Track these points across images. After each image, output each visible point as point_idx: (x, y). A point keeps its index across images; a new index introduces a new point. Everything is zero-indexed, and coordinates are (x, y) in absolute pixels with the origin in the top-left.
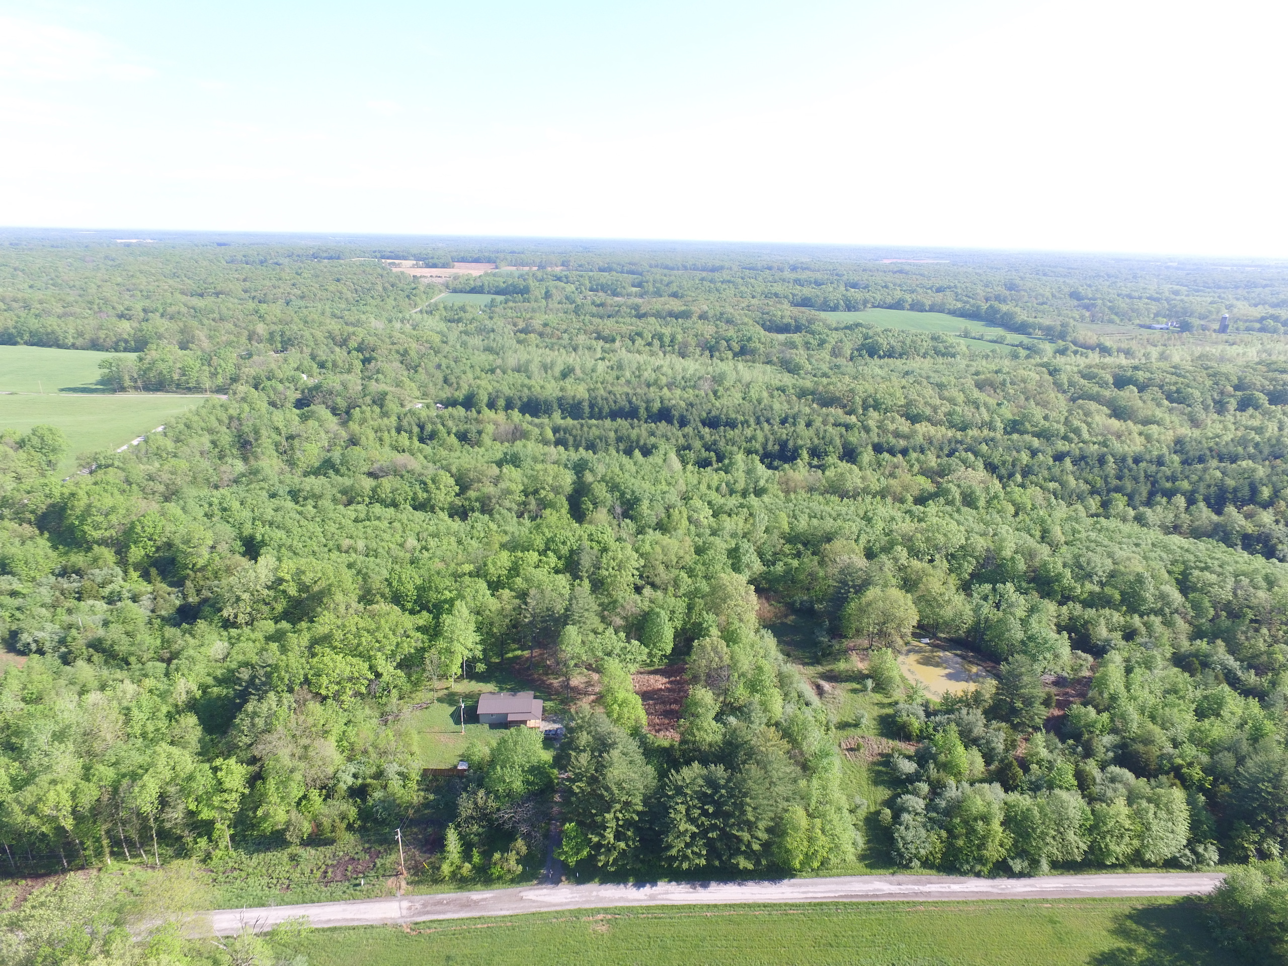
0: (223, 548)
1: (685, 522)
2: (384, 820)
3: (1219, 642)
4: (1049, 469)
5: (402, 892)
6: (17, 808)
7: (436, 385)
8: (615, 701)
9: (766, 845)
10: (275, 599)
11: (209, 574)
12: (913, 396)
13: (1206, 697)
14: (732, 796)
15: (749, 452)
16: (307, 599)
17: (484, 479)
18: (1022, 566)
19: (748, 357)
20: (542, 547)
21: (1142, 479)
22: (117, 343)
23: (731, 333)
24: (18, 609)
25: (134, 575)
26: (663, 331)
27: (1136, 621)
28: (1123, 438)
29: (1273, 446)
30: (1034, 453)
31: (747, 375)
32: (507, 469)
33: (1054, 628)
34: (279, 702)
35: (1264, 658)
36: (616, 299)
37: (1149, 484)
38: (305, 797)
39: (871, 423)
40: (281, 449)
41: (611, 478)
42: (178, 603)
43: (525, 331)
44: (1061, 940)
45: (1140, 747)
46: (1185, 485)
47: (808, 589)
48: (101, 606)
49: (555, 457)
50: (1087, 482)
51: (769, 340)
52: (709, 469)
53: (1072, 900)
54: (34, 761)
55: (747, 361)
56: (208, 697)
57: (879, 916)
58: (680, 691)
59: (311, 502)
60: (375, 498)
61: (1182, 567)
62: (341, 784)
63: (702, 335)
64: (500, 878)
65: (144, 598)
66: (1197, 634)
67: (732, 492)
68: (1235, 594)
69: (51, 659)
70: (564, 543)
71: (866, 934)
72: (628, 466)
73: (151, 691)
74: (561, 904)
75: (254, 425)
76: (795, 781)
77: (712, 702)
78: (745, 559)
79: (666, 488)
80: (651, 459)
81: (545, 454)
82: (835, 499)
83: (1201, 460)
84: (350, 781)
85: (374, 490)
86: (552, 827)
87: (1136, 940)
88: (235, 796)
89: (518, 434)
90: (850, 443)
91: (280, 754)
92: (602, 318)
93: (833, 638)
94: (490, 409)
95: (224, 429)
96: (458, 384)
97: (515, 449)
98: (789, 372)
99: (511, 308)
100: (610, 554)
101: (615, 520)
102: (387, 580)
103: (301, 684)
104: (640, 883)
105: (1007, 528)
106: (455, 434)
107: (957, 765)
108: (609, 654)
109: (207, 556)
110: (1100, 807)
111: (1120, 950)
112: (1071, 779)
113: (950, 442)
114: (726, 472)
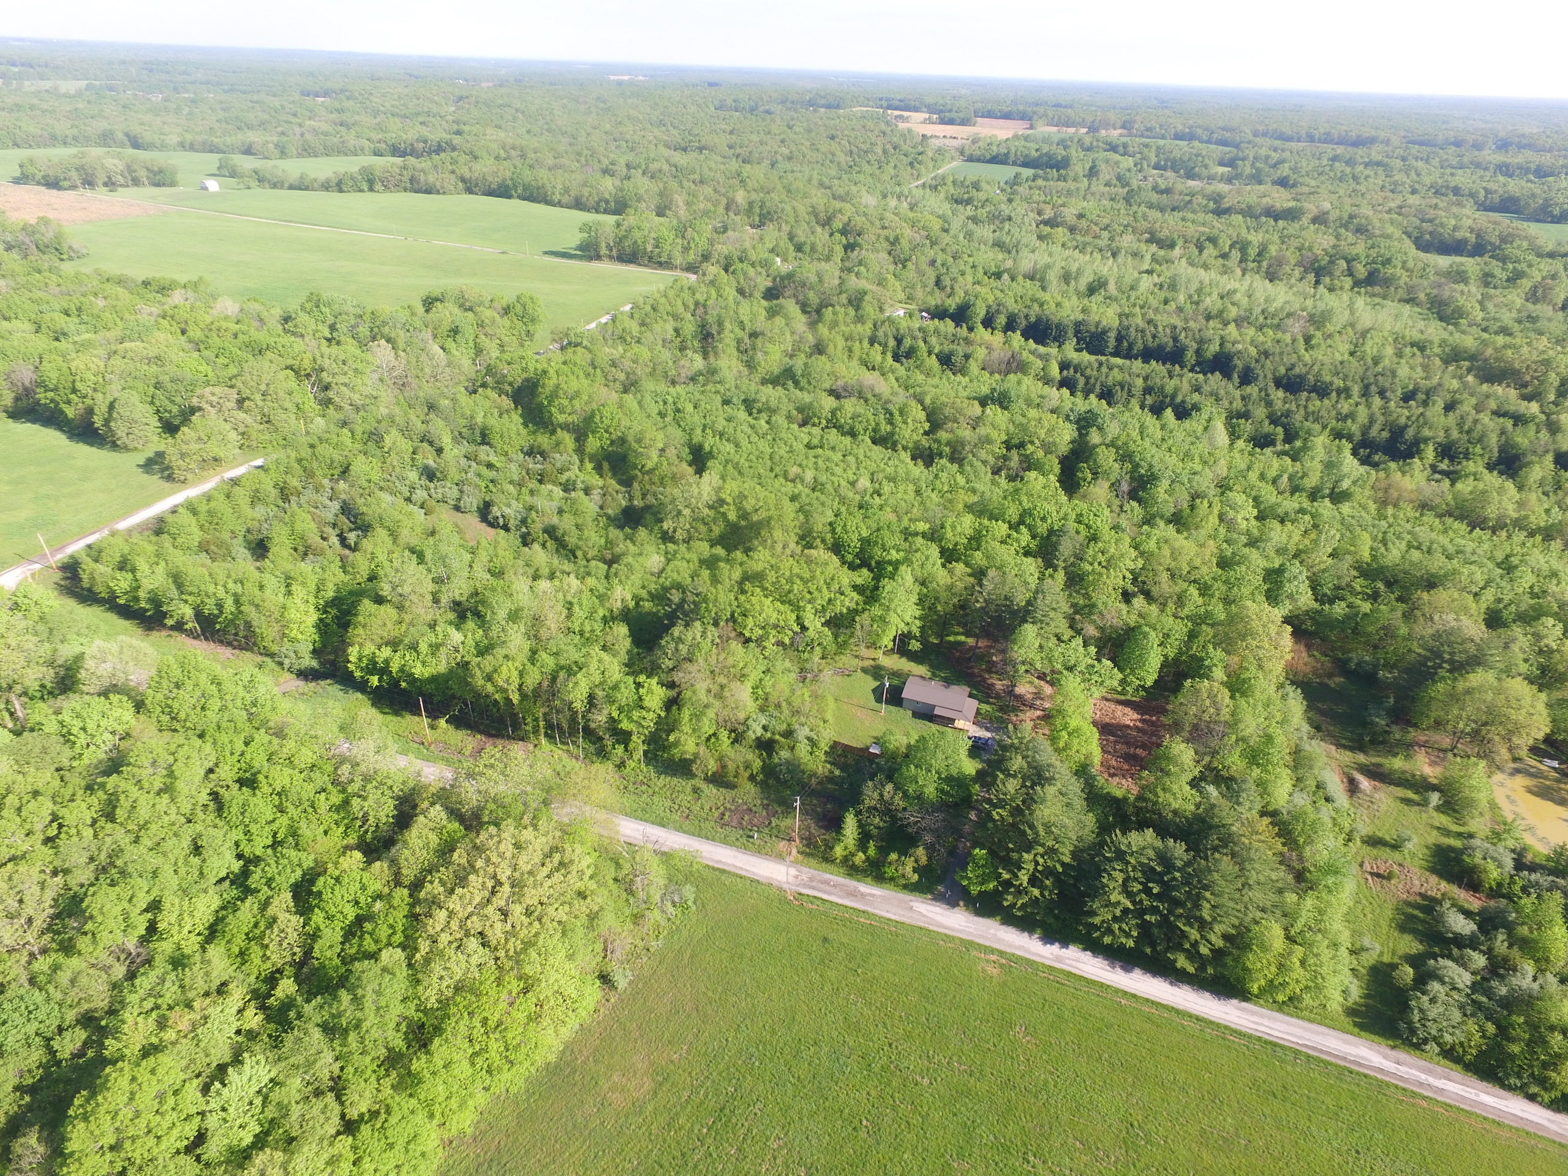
0: (671, 452)
1: (1214, 520)
2: (786, 782)
5: (792, 858)
6: (479, 673)
7: (925, 286)
8: (1065, 728)
9: (1218, 953)
10: (714, 520)
11: (656, 479)
14: (1188, 883)
15: (1338, 435)
16: (746, 527)
17: (961, 419)
19: (1377, 289)
20: (1015, 518)
22: (598, 204)
23: (1360, 249)
24: (492, 481)
25: (589, 466)
26: (1250, 238)
31: (1366, 321)
32: (993, 412)
34: (704, 634)
36: (1191, 183)
38: (714, 734)
40: (743, 347)
41: (1126, 444)
42: (624, 503)
43: (1052, 223)
47: (1375, 647)
48: (558, 492)
49: (1055, 403)
51: (1420, 265)
52: (1268, 451)
54: (494, 632)
55: (1373, 295)
56: (640, 609)
57: (1353, 1087)
58: (1153, 734)
59: (764, 416)
60: (833, 423)
62: (751, 732)
63: (1310, 249)
64: (892, 879)
65: (595, 492)
67: (1295, 489)
69: (514, 539)
70: (1043, 519)
71: (1328, 1101)
72: (1151, 430)
73: (591, 590)
74: (953, 929)
75: (719, 316)
76: (1280, 891)
77: (1192, 764)
78: (1288, 588)
79: (1198, 467)
80: (1187, 424)
81: (1042, 397)
82: (1462, 527)
84: (759, 731)
85: (833, 412)
86: (961, 846)
88: (651, 715)
90: (1515, 446)
91: (698, 686)
92: (1162, 210)
93: (1395, 722)
94: (986, 327)
95: (689, 316)
96: (952, 288)
97: (1006, 385)
98: (1441, 319)
99: (1040, 188)
100: (1100, 544)
101: (1117, 502)
102: (831, 524)
103: (727, 620)
104: (1049, 938)
106: (937, 355)
107: (1546, 949)
108: (1071, 669)
109: (656, 459)
114: (1294, 460)
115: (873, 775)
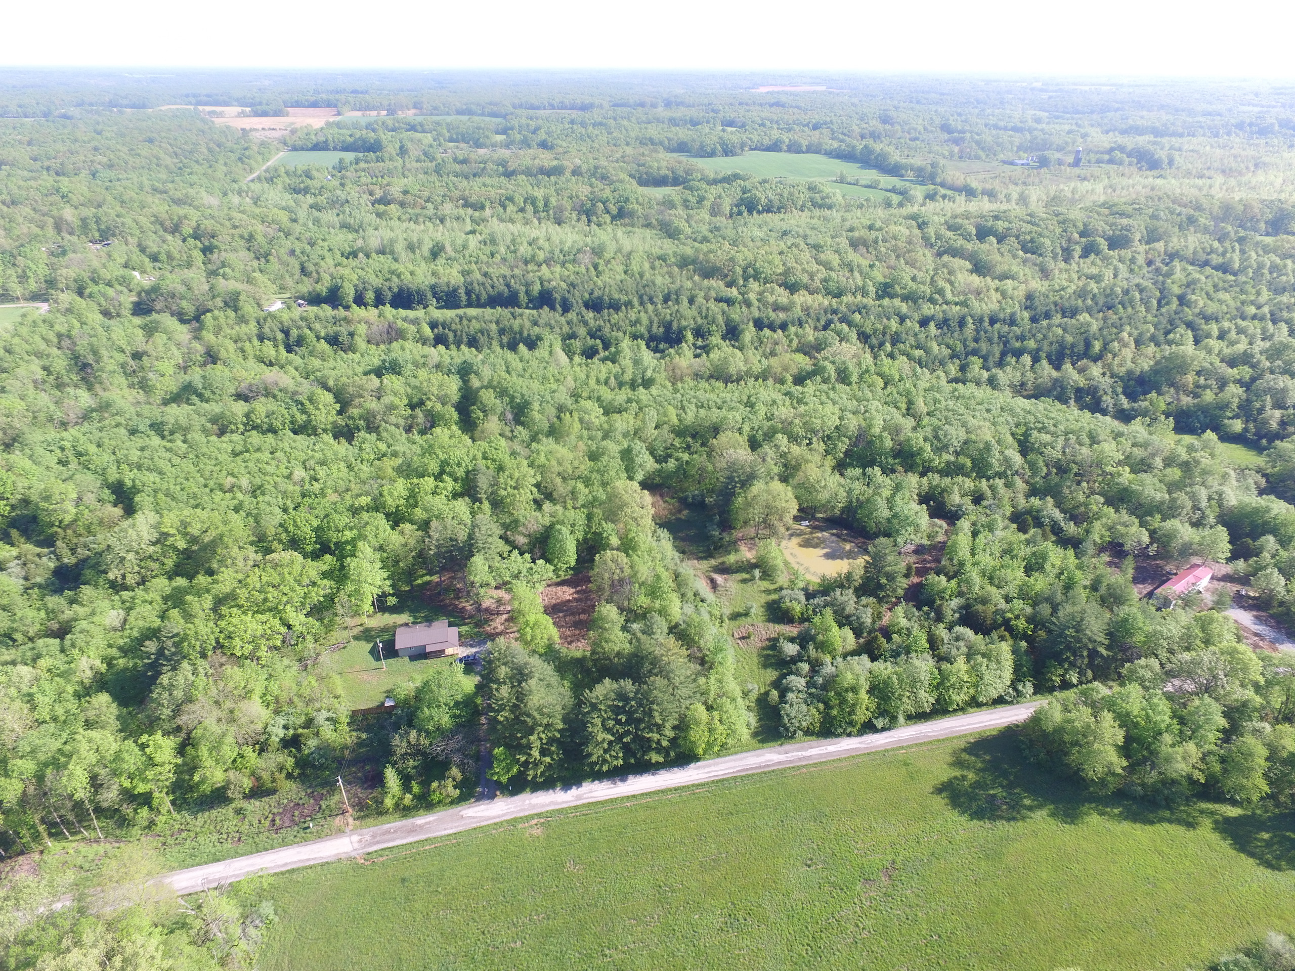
0: (90, 499)
1: (577, 426)
2: (322, 765)
3: (1049, 498)
4: (916, 335)
5: (351, 827)
7: (292, 275)
8: (527, 625)
9: (673, 741)
10: (164, 554)
11: (81, 530)
12: (791, 263)
13: (1034, 554)
14: (641, 705)
15: (635, 337)
16: (199, 550)
17: (365, 394)
18: (888, 443)
19: (627, 221)
20: (437, 470)
21: (996, 340)
23: (607, 193)
26: (536, 194)
27: (984, 483)
28: (982, 295)
29: (1107, 296)
30: (902, 319)
31: (627, 245)
32: (390, 381)
33: (916, 497)
34: (195, 673)
35: (1083, 509)
36: (481, 151)
37: (1001, 345)
38: (239, 755)
39: (752, 297)
40: (129, 371)
41: (499, 383)
42: (52, 565)
43: (385, 201)
44: (912, 778)
45: (980, 607)
46: (1032, 344)
47: (699, 483)
49: (436, 359)
50: (948, 347)
51: (646, 199)
52: (595, 360)
53: (921, 744)
55: (625, 225)
56: (114, 670)
57: (770, 782)
58: (587, 599)
59: (178, 436)
60: (251, 425)
61: (1024, 429)
62: (273, 738)
63: (577, 196)
64: (440, 802)
65: (12, 565)
66: (1033, 491)
67: (621, 385)
68: (1064, 452)
70: (459, 465)
71: (760, 799)
72: (514, 365)
73: (49, 670)
74: (499, 817)
75: (91, 344)
76: (695, 680)
77: (618, 616)
78: (638, 460)
79: (554, 386)
80: (537, 353)
81: (424, 356)
82: (720, 385)
83: (1047, 316)
84: (281, 733)
85: (247, 416)
86: (482, 748)
87: (968, 768)
88: (167, 767)
89: (393, 333)
90: (732, 320)
91: (207, 722)
92: (466, 177)
93: (723, 531)
94: (359, 306)
95: (55, 351)
96: (318, 273)
97: (393, 355)
98: (670, 236)
99: (364, 170)
100: (507, 473)
101: (507, 429)
102: (281, 525)
103: (214, 648)
104: (567, 786)
105: (877, 403)
106: (324, 338)
107: (832, 643)
108: (517, 576)
109: (73, 510)
110: (945, 666)
111: (956, 778)
112: (924, 643)
113: (826, 312)
114: (614, 362)
115: (396, 727)
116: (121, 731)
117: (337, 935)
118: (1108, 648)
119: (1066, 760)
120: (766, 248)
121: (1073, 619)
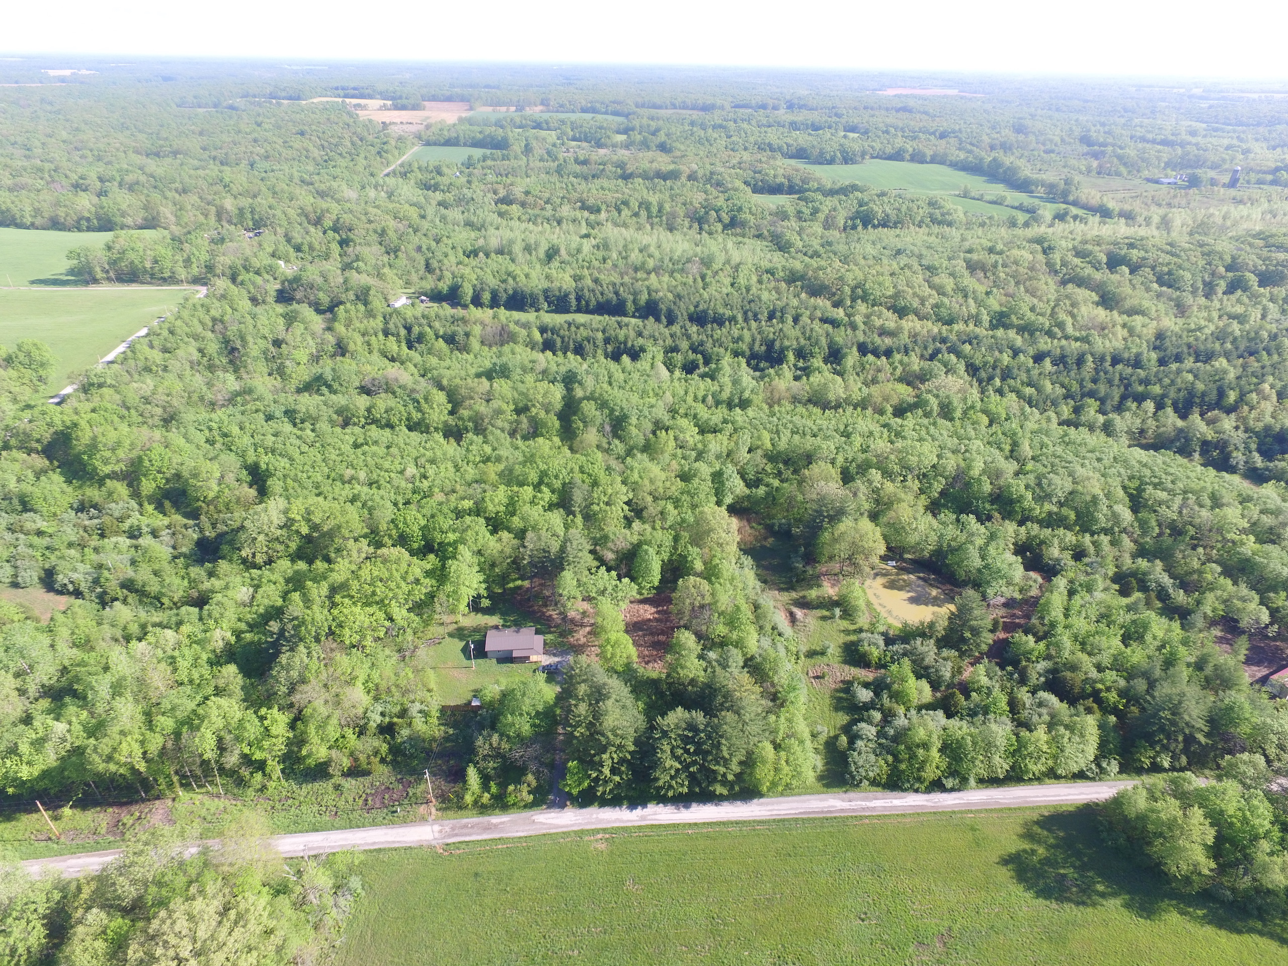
1: (672, 443)
2: (412, 755)
3: (1158, 562)
4: (1028, 371)
5: (433, 817)
6: (97, 759)
7: (417, 271)
8: (609, 642)
9: (738, 776)
10: (289, 538)
11: (221, 507)
12: (902, 286)
13: (1134, 622)
14: (710, 738)
15: (736, 354)
16: (319, 538)
17: (476, 396)
18: (987, 488)
19: (738, 230)
20: (536, 480)
21: (1116, 382)
22: (78, 222)
23: (721, 202)
24: (47, 548)
25: (150, 508)
26: (651, 199)
27: (1087, 539)
28: (1106, 331)
29: (1250, 340)
30: (1016, 353)
31: (736, 257)
32: (499, 384)
33: (1012, 547)
34: (309, 655)
35: (1195, 577)
36: (602, 151)
37: (1122, 388)
38: (341, 735)
39: (859, 319)
40: (270, 356)
41: (601, 395)
42: (195, 536)
43: (507, 200)
44: (978, 845)
45: (1068, 674)
46: (1157, 389)
47: (787, 511)
48: (124, 542)
49: (543, 365)
50: (1063, 386)
51: (760, 210)
52: (695, 375)
53: (991, 810)
54: (100, 708)
55: (736, 235)
56: (242, 643)
57: (831, 829)
58: (667, 621)
59: (307, 425)
60: (371, 420)
61: (1137, 483)
62: (372, 723)
63: (691, 203)
64: (513, 805)
65: (163, 533)
66: (1141, 552)
67: (718, 403)
68: (1180, 512)
69: (91, 603)
70: (556, 477)
71: (819, 845)
72: (616, 376)
73: (189, 636)
74: (567, 826)
77: (695, 644)
78: (728, 484)
79: (653, 401)
80: (638, 365)
81: (533, 362)
82: (817, 411)
83: (1178, 358)
84: (379, 719)
85: (369, 410)
86: (557, 757)
87: (1039, 842)
88: (281, 740)
90: (836, 343)
91: (315, 703)
92: (586, 179)
93: (807, 563)
94: (476, 306)
95: (210, 335)
96: (441, 270)
97: (504, 358)
98: (780, 249)
99: (490, 168)
100: (601, 488)
101: (605, 440)
102: (393, 521)
103: (327, 634)
104: (633, 806)
105: (979, 442)
106: (442, 337)
107: (907, 695)
108: (602, 592)
109: (216, 488)
110: (1024, 733)
111: (1025, 851)
112: (1003, 704)
113: (934, 340)
114: (713, 379)
115: (481, 727)
116: (244, 700)
117: (414, 917)
118: (1208, 735)
119: (1148, 850)
120: (878, 268)
121: (1170, 700)
